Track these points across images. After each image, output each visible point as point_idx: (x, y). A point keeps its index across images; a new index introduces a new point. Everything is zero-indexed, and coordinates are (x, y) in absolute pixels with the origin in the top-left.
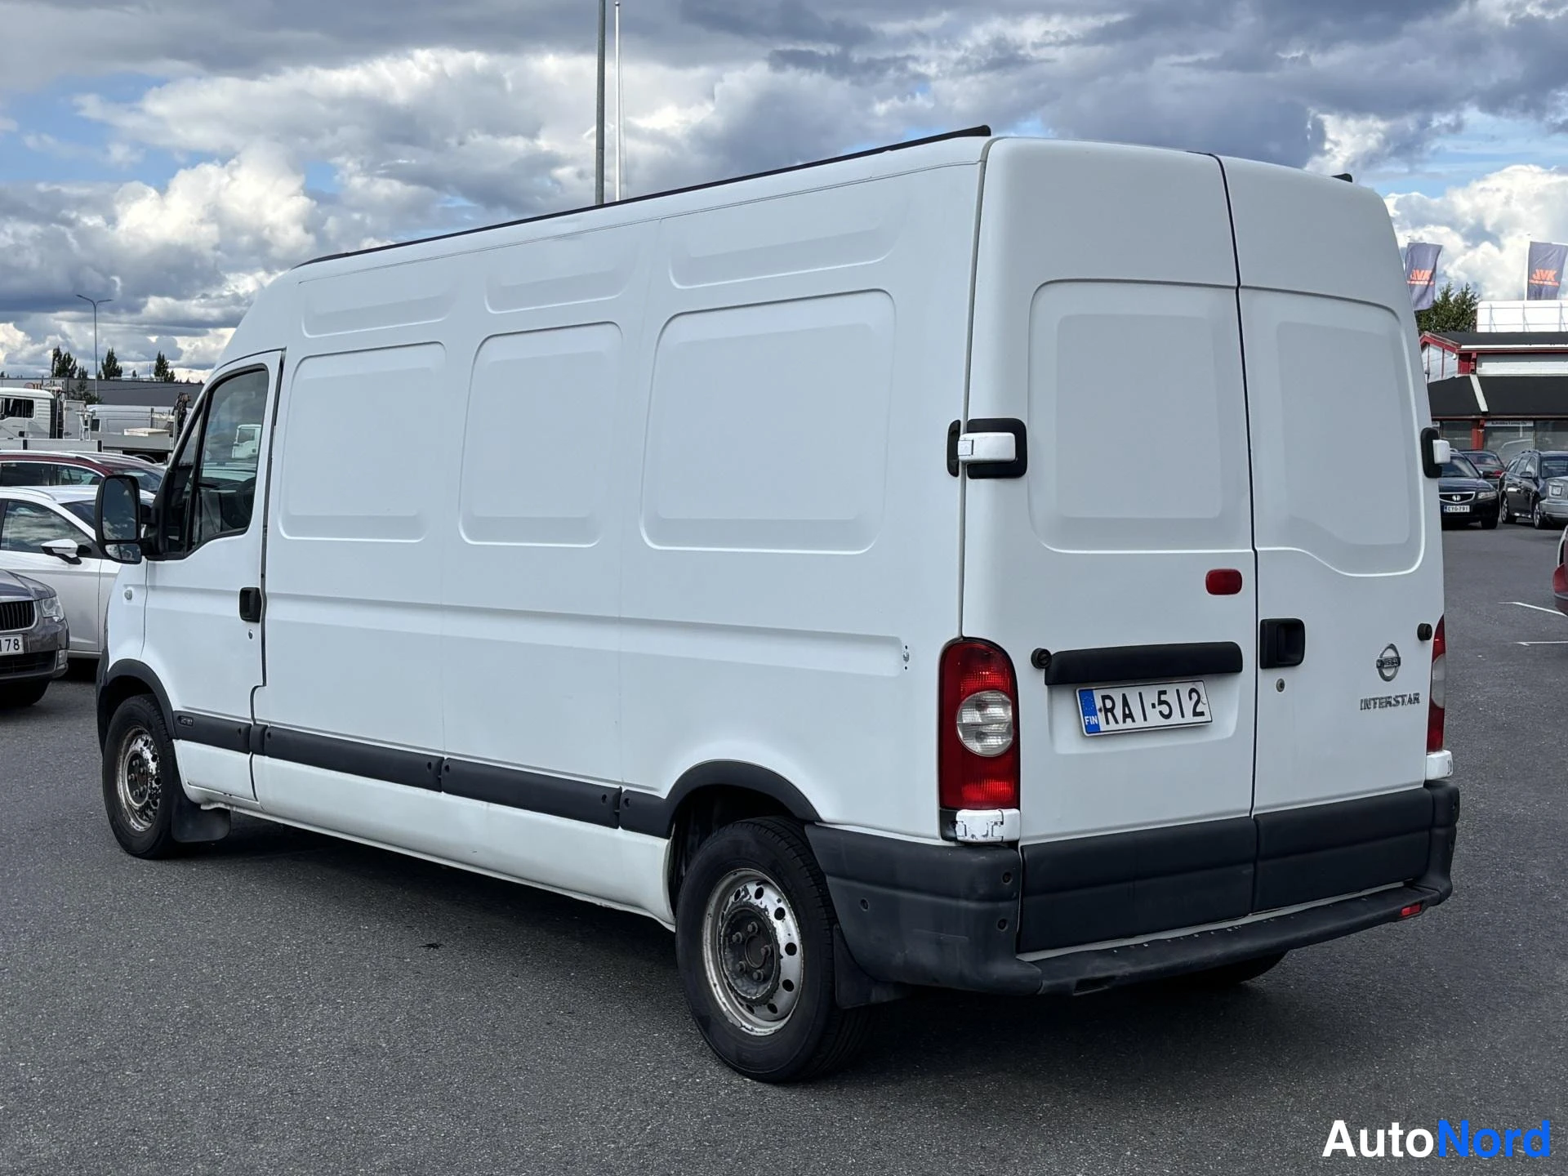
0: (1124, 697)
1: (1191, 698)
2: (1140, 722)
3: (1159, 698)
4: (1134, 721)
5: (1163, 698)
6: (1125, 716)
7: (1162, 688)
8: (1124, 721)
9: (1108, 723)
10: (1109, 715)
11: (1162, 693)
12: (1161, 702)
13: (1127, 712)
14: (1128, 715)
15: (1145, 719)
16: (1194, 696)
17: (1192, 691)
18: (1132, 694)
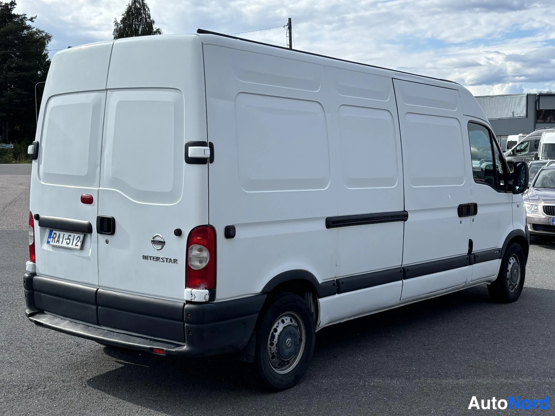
0: (60, 234)
1: (77, 240)
2: (60, 244)
3: (68, 237)
4: (59, 243)
5: (70, 237)
6: (57, 241)
7: (70, 234)
8: (56, 243)
9: (52, 242)
10: (54, 239)
11: (70, 236)
12: (69, 239)
13: (58, 240)
14: (58, 241)
15: (62, 243)
16: (78, 239)
17: (79, 237)
18: (62, 234)
